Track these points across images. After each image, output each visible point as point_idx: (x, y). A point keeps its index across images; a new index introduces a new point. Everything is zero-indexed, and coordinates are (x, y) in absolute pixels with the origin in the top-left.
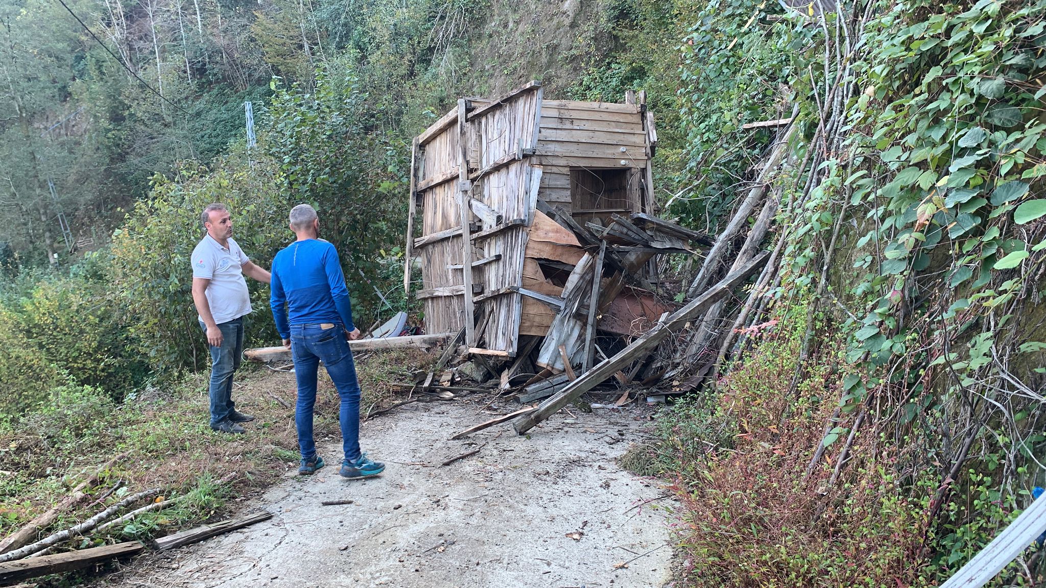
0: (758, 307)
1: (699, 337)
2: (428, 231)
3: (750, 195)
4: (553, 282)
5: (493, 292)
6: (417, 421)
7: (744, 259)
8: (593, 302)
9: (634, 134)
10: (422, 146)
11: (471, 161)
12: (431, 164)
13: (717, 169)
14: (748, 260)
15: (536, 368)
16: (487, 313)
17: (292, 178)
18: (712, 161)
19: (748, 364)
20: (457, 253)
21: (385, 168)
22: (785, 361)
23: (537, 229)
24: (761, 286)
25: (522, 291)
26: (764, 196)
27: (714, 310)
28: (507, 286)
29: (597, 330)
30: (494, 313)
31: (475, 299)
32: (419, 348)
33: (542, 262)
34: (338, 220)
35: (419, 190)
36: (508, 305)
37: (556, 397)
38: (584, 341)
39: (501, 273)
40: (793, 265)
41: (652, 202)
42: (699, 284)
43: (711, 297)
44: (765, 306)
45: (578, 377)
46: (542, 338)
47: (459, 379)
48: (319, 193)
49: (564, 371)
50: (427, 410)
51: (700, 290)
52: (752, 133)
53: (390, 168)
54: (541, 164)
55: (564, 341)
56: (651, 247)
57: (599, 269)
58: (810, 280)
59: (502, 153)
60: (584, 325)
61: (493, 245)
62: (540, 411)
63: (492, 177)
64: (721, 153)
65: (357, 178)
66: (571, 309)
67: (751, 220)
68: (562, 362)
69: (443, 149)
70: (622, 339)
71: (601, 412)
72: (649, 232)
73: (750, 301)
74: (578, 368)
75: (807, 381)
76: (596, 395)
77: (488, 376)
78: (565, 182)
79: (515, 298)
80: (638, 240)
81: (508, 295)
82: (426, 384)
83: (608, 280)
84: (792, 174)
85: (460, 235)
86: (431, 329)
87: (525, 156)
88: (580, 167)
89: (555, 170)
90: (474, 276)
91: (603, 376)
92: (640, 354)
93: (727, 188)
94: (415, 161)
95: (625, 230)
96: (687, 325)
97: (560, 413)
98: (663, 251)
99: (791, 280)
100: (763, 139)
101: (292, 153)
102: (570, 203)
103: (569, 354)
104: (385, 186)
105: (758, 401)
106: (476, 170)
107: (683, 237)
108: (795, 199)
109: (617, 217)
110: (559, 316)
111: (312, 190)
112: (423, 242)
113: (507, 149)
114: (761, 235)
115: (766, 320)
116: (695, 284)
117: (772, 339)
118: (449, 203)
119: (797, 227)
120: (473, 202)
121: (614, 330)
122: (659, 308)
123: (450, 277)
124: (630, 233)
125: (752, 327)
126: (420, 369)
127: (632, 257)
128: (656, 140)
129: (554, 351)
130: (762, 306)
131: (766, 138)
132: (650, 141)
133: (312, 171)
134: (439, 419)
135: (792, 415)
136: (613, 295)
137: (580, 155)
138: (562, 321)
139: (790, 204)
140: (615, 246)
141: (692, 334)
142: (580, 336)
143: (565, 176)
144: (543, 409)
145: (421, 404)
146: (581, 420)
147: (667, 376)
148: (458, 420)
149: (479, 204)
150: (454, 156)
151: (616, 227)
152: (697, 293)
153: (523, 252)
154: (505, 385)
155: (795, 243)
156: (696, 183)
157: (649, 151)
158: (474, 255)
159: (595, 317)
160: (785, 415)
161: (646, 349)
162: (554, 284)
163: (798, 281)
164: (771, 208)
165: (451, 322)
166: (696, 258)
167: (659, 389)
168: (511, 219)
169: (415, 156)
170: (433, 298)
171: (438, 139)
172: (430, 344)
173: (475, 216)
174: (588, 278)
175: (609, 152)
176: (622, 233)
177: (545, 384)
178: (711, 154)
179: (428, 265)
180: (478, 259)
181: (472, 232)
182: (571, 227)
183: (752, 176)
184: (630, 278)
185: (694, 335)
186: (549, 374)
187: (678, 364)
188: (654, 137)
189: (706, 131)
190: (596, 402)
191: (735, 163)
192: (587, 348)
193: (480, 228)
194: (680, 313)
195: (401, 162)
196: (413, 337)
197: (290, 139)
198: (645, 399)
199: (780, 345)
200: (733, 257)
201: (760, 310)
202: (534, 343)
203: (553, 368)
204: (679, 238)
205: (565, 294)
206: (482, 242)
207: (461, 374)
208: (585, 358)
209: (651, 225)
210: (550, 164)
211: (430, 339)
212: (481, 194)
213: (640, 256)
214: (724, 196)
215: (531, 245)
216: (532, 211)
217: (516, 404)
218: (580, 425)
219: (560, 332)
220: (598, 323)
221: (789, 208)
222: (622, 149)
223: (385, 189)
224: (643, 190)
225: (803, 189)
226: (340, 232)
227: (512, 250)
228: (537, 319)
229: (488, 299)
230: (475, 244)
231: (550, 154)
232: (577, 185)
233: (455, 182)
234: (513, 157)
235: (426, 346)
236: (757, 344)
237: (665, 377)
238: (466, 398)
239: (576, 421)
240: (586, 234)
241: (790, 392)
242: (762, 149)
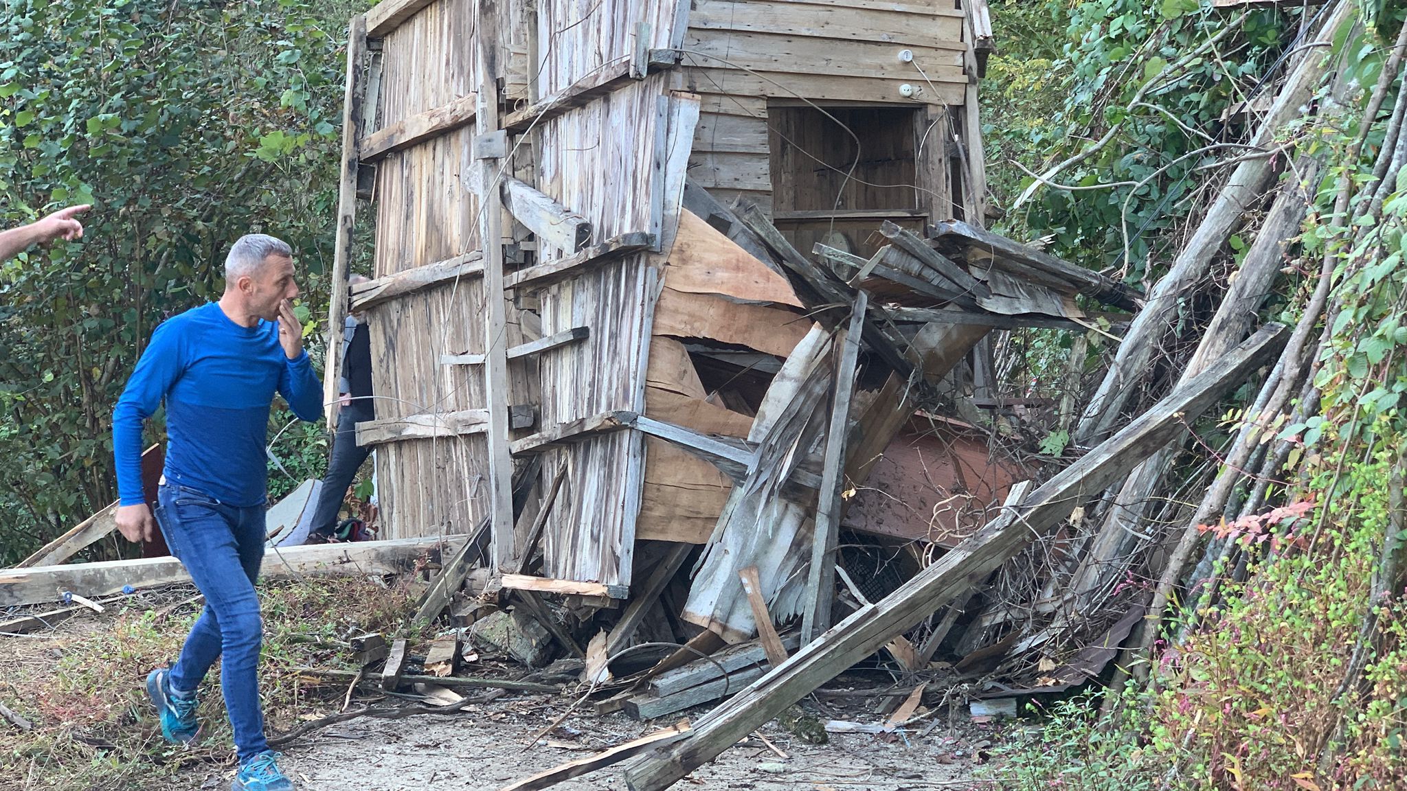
0: (1257, 468)
1: (1105, 545)
2: (389, 263)
3: (1235, 178)
4: (724, 400)
5: (567, 426)
6: (368, 767)
7: (1220, 345)
8: (832, 453)
9: (934, 17)
10: (375, 40)
11: (508, 81)
12: (400, 87)
13: (1147, 111)
14: (1230, 347)
15: (680, 629)
16: (549, 483)
17: (21, 120)
18: (1134, 89)
19: (1235, 615)
20: (467, 324)
21: (270, 96)
22: (1333, 607)
23: (684, 261)
24: (1267, 415)
25: (645, 424)
26: (1271, 180)
27: (1142, 475)
28: (603, 410)
29: (841, 527)
30: (568, 484)
31: (518, 445)
32: (365, 576)
33: (698, 348)
34: (144, 233)
35: (365, 154)
36: (608, 463)
37: (738, 703)
38: (806, 557)
39: (587, 377)
40: (1352, 360)
41: (979, 194)
42: (1103, 410)
43: (1138, 441)
44: (1278, 465)
45: (791, 652)
46: (695, 552)
47: (474, 657)
48: (94, 160)
49: (756, 635)
50: (393, 737)
51: (1106, 423)
52: (1236, 19)
53: (286, 97)
54: (692, 91)
55: (756, 557)
56: (982, 311)
57: (849, 368)
58: (1396, 398)
59: (592, 60)
60: (808, 516)
61: (565, 302)
62: (696, 739)
63: (563, 122)
64: (1158, 69)
65: (195, 124)
66: (775, 473)
67: (1236, 242)
68: (750, 612)
69: (430, 49)
70: (905, 554)
71: (851, 742)
72: (976, 273)
73: (1237, 452)
74: (790, 626)
75: (1390, 659)
76: (835, 699)
77: (551, 650)
78: (754, 138)
79: (627, 442)
80: (948, 292)
81: (608, 434)
82: (390, 670)
83: (871, 396)
84: (1346, 126)
85: (477, 276)
86: (395, 525)
87: (654, 69)
88: (798, 99)
89: (728, 105)
90: (514, 385)
91: (861, 648)
92: (956, 590)
93: (1171, 162)
94: (356, 79)
95: (916, 266)
96: (1077, 514)
97: (745, 745)
98: (1012, 322)
99: (1345, 397)
100: (1264, 35)
101: (24, 54)
102: (768, 193)
103: (769, 592)
104: (273, 144)
105: (1264, 709)
106: (521, 103)
107: (1064, 286)
108: (1353, 191)
109: (896, 232)
110: (740, 493)
111: (73, 154)
112: (375, 293)
113: (605, 50)
114: (1264, 282)
115: (1278, 500)
116: (1093, 409)
117: (1296, 551)
118: (446, 189)
119: (1361, 263)
120: (516, 190)
121: (884, 529)
122: (1000, 472)
123: (449, 388)
124: (928, 273)
125: (1243, 521)
126: (369, 630)
127: (933, 338)
128: (989, 34)
129: (728, 585)
130: (1268, 465)
131: (1271, 34)
132: (974, 37)
133: (75, 102)
134: (428, 763)
135: (1350, 746)
136: (883, 435)
137: (795, 69)
138: (750, 505)
139: (1340, 202)
140: (889, 307)
141: (1084, 539)
142: (797, 544)
143: (754, 123)
144: (702, 734)
145: (376, 722)
146: (800, 760)
147: (1023, 646)
148: (477, 765)
149: (528, 193)
150: (461, 67)
151: (894, 257)
152: (1100, 430)
153: (648, 322)
154: (597, 669)
155: (1355, 303)
156: (1091, 146)
157: (972, 61)
158: (514, 328)
159: (836, 493)
160: (1333, 745)
161: (972, 576)
162: (729, 407)
163: (1366, 401)
164: (1288, 214)
165: (449, 508)
166: (1095, 341)
167: (1001, 681)
168: (615, 233)
169: (355, 67)
170: (399, 443)
171: (418, 22)
172: (394, 563)
173: (517, 226)
174: (818, 390)
175: (868, 62)
176: (907, 273)
177: (704, 669)
178: (1130, 73)
179: (387, 354)
180: (525, 339)
181: (509, 268)
182: (776, 257)
183: (1238, 129)
184: (926, 393)
185: (1090, 541)
186: (714, 644)
187: (1051, 616)
188: (983, 25)
189: (1118, 13)
190: (838, 717)
191: (1194, 97)
192: (814, 576)
193: (530, 258)
194: (1059, 483)
195: (316, 81)
196: (349, 545)
197: (18, 18)
198: (966, 709)
199: (1319, 565)
200: (1190, 339)
201: (1263, 476)
202: (674, 561)
203: (725, 628)
204: (1053, 289)
205: (758, 432)
206: (534, 294)
207: (479, 644)
208: (808, 601)
209: (984, 255)
210: (716, 90)
211: (394, 550)
212: (535, 166)
213: (954, 335)
214: (1164, 181)
215: (669, 302)
216: (673, 212)
217: (628, 723)
218: (799, 777)
219: (745, 533)
220: (844, 509)
221: (1338, 213)
222: (903, 55)
223: (272, 152)
224: (957, 163)
225: (1371, 165)
226: (149, 267)
227: (618, 314)
228: (685, 499)
229: (552, 444)
230: (516, 301)
231: (715, 64)
232: (784, 145)
233: (463, 134)
234: (622, 71)
235: (385, 570)
236: (1255, 562)
237: (1017, 651)
238: (494, 707)
239: (788, 767)
240: (816, 275)
241: (1346, 687)
242: (1265, 62)
